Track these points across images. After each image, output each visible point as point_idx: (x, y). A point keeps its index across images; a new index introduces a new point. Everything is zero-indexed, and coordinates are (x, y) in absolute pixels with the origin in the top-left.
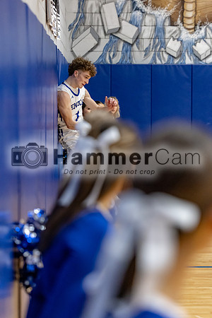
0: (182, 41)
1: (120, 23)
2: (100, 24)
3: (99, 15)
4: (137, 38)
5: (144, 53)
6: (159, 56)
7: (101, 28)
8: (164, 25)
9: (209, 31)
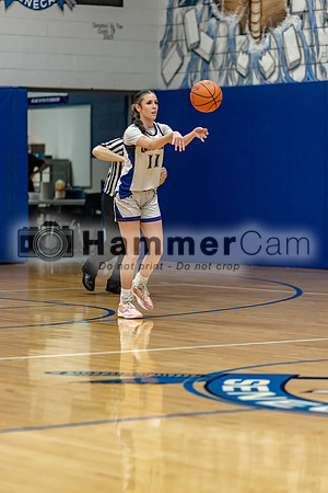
1: (200, 36)
2: (184, 38)
9: (273, 39)
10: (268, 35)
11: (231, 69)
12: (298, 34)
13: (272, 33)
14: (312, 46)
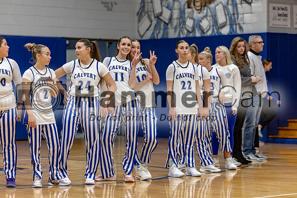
0: (194, 20)
1: (162, 9)
2: (152, 10)
3: (151, 4)
4: (171, 19)
5: (174, 30)
6: (182, 31)
7: (152, 13)
8: (184, 8)
9: (209, 11)
10: (206, 8)
11: (182, 27)
12: (225, 8)
13: (208, 7)
14: (234, 14)
